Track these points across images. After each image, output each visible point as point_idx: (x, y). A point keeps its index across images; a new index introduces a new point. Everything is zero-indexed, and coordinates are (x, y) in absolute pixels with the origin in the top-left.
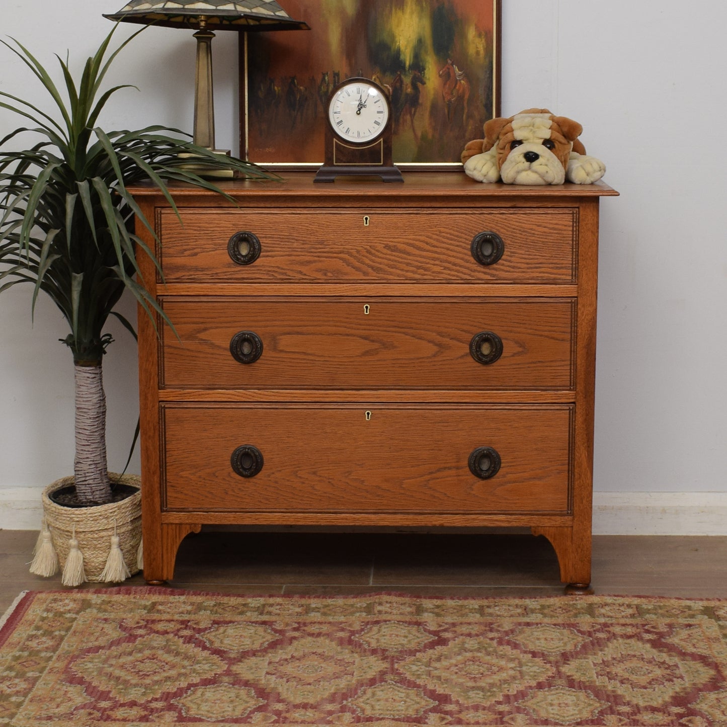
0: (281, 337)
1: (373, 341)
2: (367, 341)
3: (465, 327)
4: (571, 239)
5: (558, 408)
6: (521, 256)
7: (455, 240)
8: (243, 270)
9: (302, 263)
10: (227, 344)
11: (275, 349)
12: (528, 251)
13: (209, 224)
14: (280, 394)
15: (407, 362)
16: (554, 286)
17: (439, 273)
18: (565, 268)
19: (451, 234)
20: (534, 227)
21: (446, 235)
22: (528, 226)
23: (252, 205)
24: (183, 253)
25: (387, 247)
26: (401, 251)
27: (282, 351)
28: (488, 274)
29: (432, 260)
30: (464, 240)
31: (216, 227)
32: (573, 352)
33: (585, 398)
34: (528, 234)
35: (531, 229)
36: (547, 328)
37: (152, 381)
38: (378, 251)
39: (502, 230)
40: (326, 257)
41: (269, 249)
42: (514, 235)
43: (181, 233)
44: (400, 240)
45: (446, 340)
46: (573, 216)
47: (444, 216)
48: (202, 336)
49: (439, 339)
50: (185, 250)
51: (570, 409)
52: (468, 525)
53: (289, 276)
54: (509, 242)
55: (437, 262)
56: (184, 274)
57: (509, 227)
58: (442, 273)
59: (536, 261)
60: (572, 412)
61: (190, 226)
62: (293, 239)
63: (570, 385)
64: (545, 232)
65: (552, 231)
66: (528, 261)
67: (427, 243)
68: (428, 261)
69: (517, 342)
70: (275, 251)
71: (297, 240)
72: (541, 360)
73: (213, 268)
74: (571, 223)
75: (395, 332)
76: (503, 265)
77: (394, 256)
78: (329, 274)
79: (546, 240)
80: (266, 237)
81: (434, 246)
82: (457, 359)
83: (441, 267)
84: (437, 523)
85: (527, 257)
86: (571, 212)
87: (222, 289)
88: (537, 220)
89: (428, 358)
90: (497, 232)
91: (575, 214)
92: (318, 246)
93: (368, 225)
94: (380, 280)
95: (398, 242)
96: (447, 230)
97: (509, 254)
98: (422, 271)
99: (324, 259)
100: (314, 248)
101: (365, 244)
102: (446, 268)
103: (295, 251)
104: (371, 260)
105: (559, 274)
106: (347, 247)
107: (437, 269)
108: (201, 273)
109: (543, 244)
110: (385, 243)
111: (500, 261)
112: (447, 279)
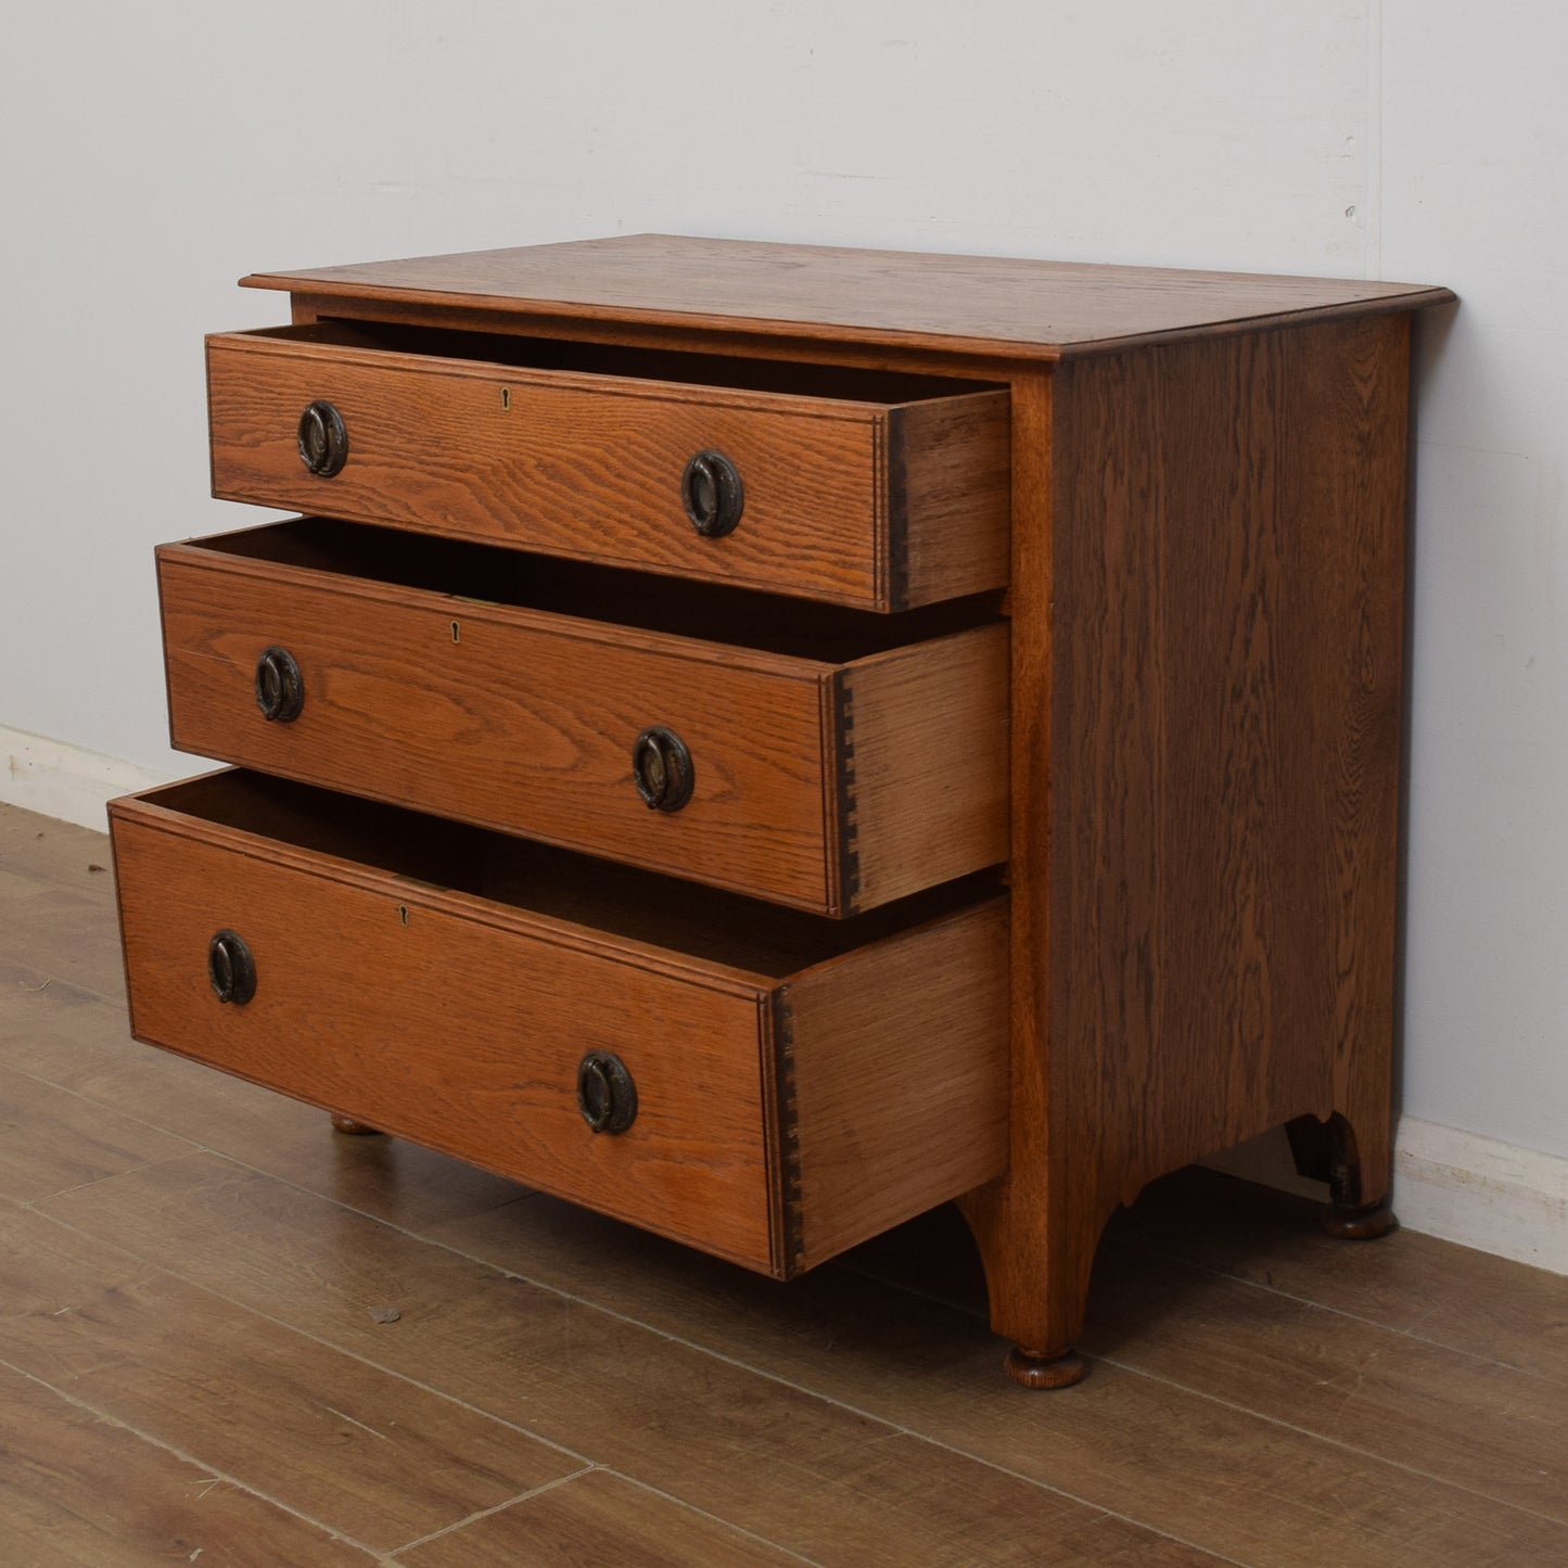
6: (774, 521)
7: (655, 465)
8: (324, 489)
9: (409, 487)
12: (788, 512)
17: (631, 544)
18: (860, 567)
19: (648, 450)
21: (639, 450)
22: (787, 446)
24: (239, 439)
25: (542, 467)
26: (563, 480)
29: (618, 509)
30: (670, 467)
31: (285, 386)
34: (787, 468)
35: (793, 455)
38: (526, 474)
39: (738, 451)
40: (446, 477)
41: (360, 446)
42: (763, 465)
43: (235, 394)
44: (561, 451)
46: (875, 429)
47: (636, 402)
53: (391, 513)
54: (753, 483)
55: (625, 517)
56: (242, 484)
57: (751, 444)
58: (634, 546)
59: (805, 541)
61: (248, 380)
62: (395, 428)
64: (820, 467)
65: (834, 465)
66: (788, 538)
67: (607, 467)
68: (610, 510)
70: (368, 452)
71: (399, 430)
73: (282, 478)
74: (873, 449)
76: (743, 540)
77: (554, 489)
78: (450, 518)
79: (826, 489)
80: (354, 419)
81: (619, 476)
83: (633, 529)
85: (786, 526)
86: (871, 418)
88: (806, 433)
90: (730, 456)
91: (877, 423)
92: (434, 450)
93: (507, 409)
94: (532, 544)
95: (559, 458)
96: (640, 438)
97: (753, 513)
98: (599, 533)
99: (443, 481)
100: (429, 454)
101: (507, 454)
102: (642, 533)
103: (398, 456)
104: (516, 494)
105: (850, 583)
106: (476, 457)
107: (624, 532)
108: (266, 486)
109: (818, 498)
110: (538, 455)
111: (738, 531)
112: (643, 562)
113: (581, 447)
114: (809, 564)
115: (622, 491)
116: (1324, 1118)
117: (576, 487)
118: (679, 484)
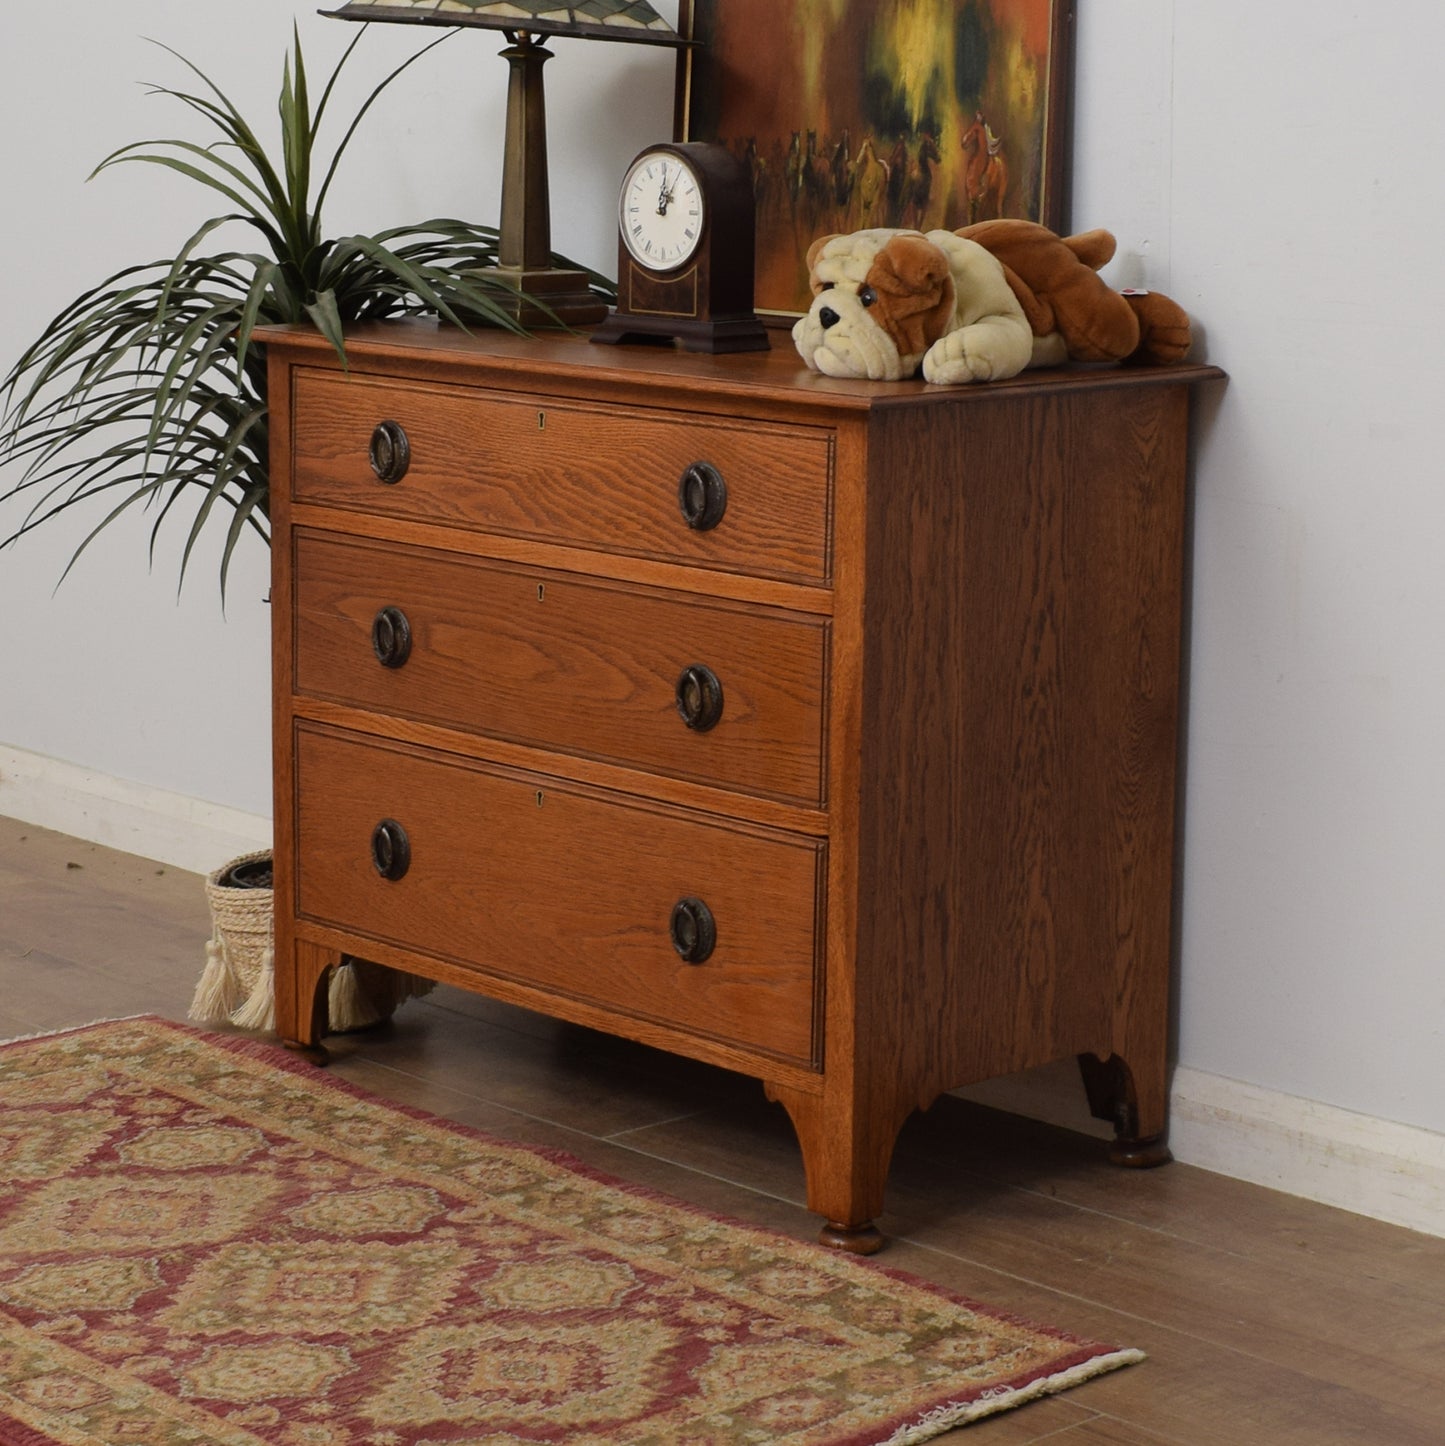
0: (434, 626)
1: (547, 655)
2: (541, 654)
3: (671, 651)
4: (825, 492)
5: (801, 842)
6: (751, 518)
7: (657, 475)
8: (388, 494)
9: (459, 491)
10: (369, 627)
11: (426, 646)
12: (761, 510)
13: (353, 401)
14: (431, 734)
15: (592, 705)
16: (796, 588)
17: (637, 536)
18: (814, 552)
19: (653, 461)
21: (645, 461)
22: (764, 459)
23: (400, 373)
24: (320, 451)
25: (568, 474)
26: (585, 485)
27: (435, 652)
28: (704, 548)
29: (627, 508)
30: (669, 475)
31: (358, 409)
32: (825, 729)
34: (761, 475)
35: (766, 465)
36: (786, 673)
37: (285, 677)
38: (554, 480)
39: (725, 462)
40: (488, 483)
41: (420, 458)
42: (742, 473)
43: (317, 415)
44: (584, 462)
45: (644, 672)
46: (829, 446)
47: (646, 424)
48: (341, 606)
49: (634, 667)
50: (322, 446)
51: (816, 850)
53: (444, 513)
54: (735, 488)
55: (633, 514)
57: (734, 457)
58: (641, 537)
59: (773, 532)
60: (823, 857)
61: (328, 404)
62: (449, 443)
63: (820, 801)
64: (786, 474)
65: (799, 474)
66: (761, 530)
67: (620, 474)
68: (620, 509)
69: (742, 695)
70: (427, 463)
71: (453, 445)
72: (778, 738)
73: (353, 484)
74: (826, 461)
75: (577, 642)
76: (724, 532)
77: (576, 492)
78: (491, 516)
79: (788, 491)
80: (418, 437)
81: (628, 482)
82: (658, 712)
83: (639, 524)
85: (758, 521)
86: (826, 437)
87: (366, 523)
88: (776, 449)
89: (620, 702)
90: (718, 466)
91: (832, 441)
92: (480, 461)
93: (542, 429)
94: (557, 537)
95: (582, 467)
96: (648, 452)
97: (733, 511)
98: (613, 529)
99: (487, 486)
100: (475, 464)
101: (539, 464)
102: (645, 528)
103: (452, 466)
104: (546, 497)
105: (806, 565)
106: (514, 467)
107: (633, 527)
108: (339, 491)
109: (784, 499)
110: (566, 466)
111: (721, 526)
112: (644, 550)
113: (601, 459)
114: (775, 550)
115: (631, 494)
116: (1104, 1058)
117: (595, 492)
118: (677, 488)
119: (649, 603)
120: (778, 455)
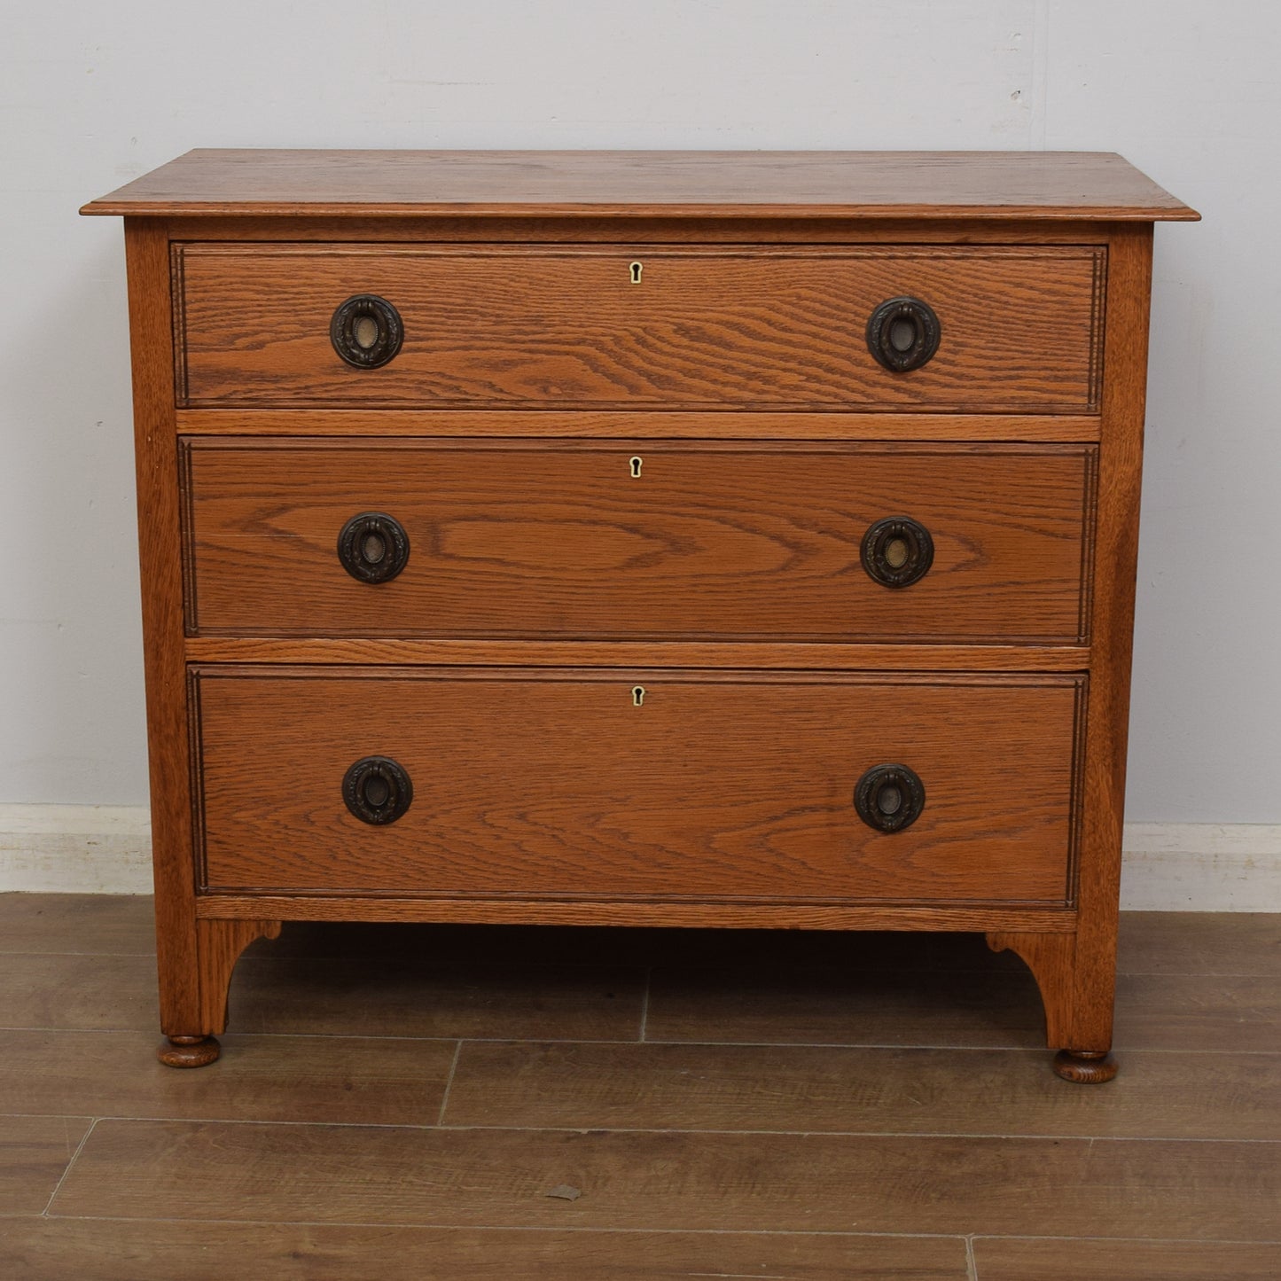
0: (449, 526)
1: (648, 536)
2: (637, 537)
3: (851, 508)
4: (1089, 314)
5: (1052, 682)
6: (977, 351)
7: (832, 316)
8: (365, 381)
9: (495, 366)
10: (331, 542)
11: (436, 551)
12: (993, 342)
13: (292, 277)
14: (444, 649)
15: (724, 582)
16: (1047, 418)
17: (797, 388)
18: (1075, 379)
19: (821, 302)
20: (1007, 288)
21: (812, 304)
22: (995, 286)
23: (382, 237)
24: (232, 343)
25: (682, 330)
26: (711, 341)
27: (450, 557)
28: (905, 391)
29: (781, 359)
30: (852, 316)
31: (304, 285)
32: (1087, 561)
33: (1111, 660)
34: (993, 304)
35: (1000, 293)
36: (1030, 510)
37: (170, 618)
38: (660, 339)
39: (936, 295)
40: (548, 352)
41: (422, 334)
42: (964, 304)
43: (226, 299)
44: (710, 315)
45: (809, 535)
46: (1095, 264)
47: (809, 263)
48: (276, 522)
49: (792, 531)
50: (238, 336)
51: (1076, 686)
52: (852, 928)
53: (466, 393)
54: (952, 321)
55: (791, 365)
56: (234, 388)
57: (951, 288)
58: (803, 389)
59: (1009, 363)
60: (1082, 692)
61: (247, 283)
62: (475, 312)
63: (1079, 634)
64: (1030, 300)
65: (1047, 297)
66: (992, 363)
67: (769, 323)
68: (771, 361)
69: (964, 541)
70: (434, 339)
71: (482, 314)
72: (1018, 580)
73: (299, 376)
74: (1090, 280)
75: (698, 516)
76: (937, 371)
77: (697, 350)
78: (554, 390)
79: (1034, 317)
80: (414, 309)
81: (785, 329)
82: (834, 575)
83: (800, 374)
84: (785, 924)
85: (990, 353)
86: (1090, 255)
87: (319, 420)
88: (1016, 274)
89: (770, 572)
90: (926, 300)
91: (1098, 259)
92: (533, 328)
93: (639, 281)
94: (665, 402)
95: (708, 321)
96: (813, 294)
97: (950, 347)
98: (758, 385)
99: (542, 356)
101: (632, 323)
102: (812, 378)
103: (479, 339)
104: (647, 360)
105: (1061, 393)
106: (593, 330)
107: (791, 379)
108: (272, 386)
109: (1029, 326)
110: (678, 321)
111: (932, 364)
112: (812, 402)
113: (736, 308)
114: (1017, 382)
115: (790, 343)
117: (729, 345)
118: (860, 330)
119: (814, 459)
120: (1019, 280)
